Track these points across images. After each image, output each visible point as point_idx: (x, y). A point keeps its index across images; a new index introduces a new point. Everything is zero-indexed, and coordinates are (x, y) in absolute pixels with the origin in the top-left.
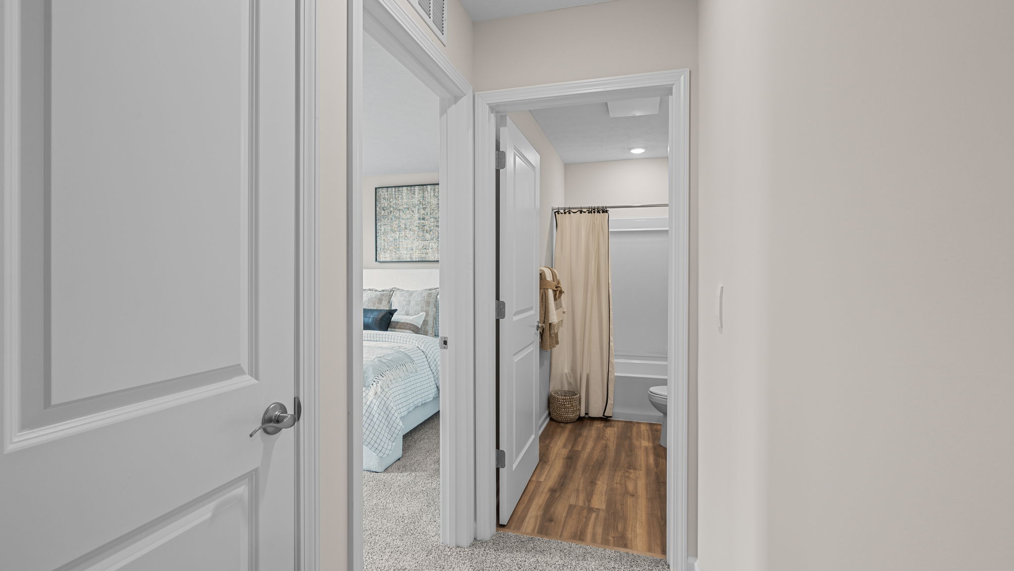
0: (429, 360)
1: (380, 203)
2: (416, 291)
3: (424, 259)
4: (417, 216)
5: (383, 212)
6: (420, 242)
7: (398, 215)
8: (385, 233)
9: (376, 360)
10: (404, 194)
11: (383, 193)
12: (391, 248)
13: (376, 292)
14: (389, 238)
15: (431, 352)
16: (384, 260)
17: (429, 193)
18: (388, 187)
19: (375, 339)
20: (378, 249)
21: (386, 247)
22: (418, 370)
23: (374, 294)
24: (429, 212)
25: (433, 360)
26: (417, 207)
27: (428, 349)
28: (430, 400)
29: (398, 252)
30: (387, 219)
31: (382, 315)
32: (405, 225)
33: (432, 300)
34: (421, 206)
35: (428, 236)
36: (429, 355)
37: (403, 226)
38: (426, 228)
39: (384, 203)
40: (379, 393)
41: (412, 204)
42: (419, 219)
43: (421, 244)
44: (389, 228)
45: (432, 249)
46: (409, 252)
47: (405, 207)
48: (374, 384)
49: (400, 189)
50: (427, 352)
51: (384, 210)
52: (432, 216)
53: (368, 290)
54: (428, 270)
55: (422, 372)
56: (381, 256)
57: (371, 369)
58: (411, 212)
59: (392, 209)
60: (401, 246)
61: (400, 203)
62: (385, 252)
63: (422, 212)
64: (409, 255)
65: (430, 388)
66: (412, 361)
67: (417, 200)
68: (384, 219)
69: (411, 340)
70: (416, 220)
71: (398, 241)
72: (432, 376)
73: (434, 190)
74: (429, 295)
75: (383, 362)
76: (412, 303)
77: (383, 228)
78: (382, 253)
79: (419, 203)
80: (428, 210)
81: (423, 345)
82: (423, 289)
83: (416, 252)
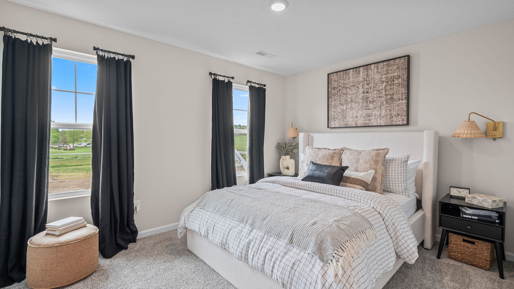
0: (387, 223)
1: (331, 84)
2: (364, 151)
3: (367, 125)
4: (361, 90)
5: (333, 91)
6: (364, 111)
7: (345, 91)
8: (335, 106)
9: (334, 225)
10: (350, 75)
11: (334, 77)
12: (339, 117)
13: (329, 151)
14: (338, 110)
15: (388, 215)
16: (334, 126)
17: (373, 71)
18: (337, 72)
19: (330, 193)
20: (330, 118)
21: (336, 117)
22: (377, 234)
23: (327, 152)
24: (372, 87)
25: (392, 224)
26: (361, 84)
27: (385, 212)
28: (390, 269)
29: (345, 120)
30: (337, 96)
31: (334, 171)
32: (351, 98)
33: (380, 159)
34: (365, 82)
35: (371, 106)
36: (387, 218)
37: (349, 100)
38: (370, 99)
39: (334, 84)
40: (340, 276)
41: (357, 82)
42: (364, 93)
43: (365, 112)
44: (338, 102)
45: (374, 116)
46: (354, 120)
47: (351, 85)
48: (334, 260)
49: (347, 72)
50: (384, 215)
51: (334, 90)
52: (375, 89)
53: (323, 149)
54: (372, 133)
55: (381, 237)
56: (332, 123)
57: (329, 238)
58: (356, 88)
59: (340, 88)
60: (347, 116)
61: (347, 82)
62: (335, 121)
63: (366, 87)
64: (354, 122)
65: (389, 256)
66: (371, 226)
67: (361, 78)
68: (334, 96)
69: (366, 200)
70: (361, 94)
71: (345, 112)
72: (391, 241)
73: (377, 68)
74: (378, 155)
75: (342, 229)
76: (361, 161)
77: (333, 103)
78: (333, 121)
79: (363, 80)
80: (372, 85)
81: (379, 207)
82: (370, 149)
83: (360, 119)
